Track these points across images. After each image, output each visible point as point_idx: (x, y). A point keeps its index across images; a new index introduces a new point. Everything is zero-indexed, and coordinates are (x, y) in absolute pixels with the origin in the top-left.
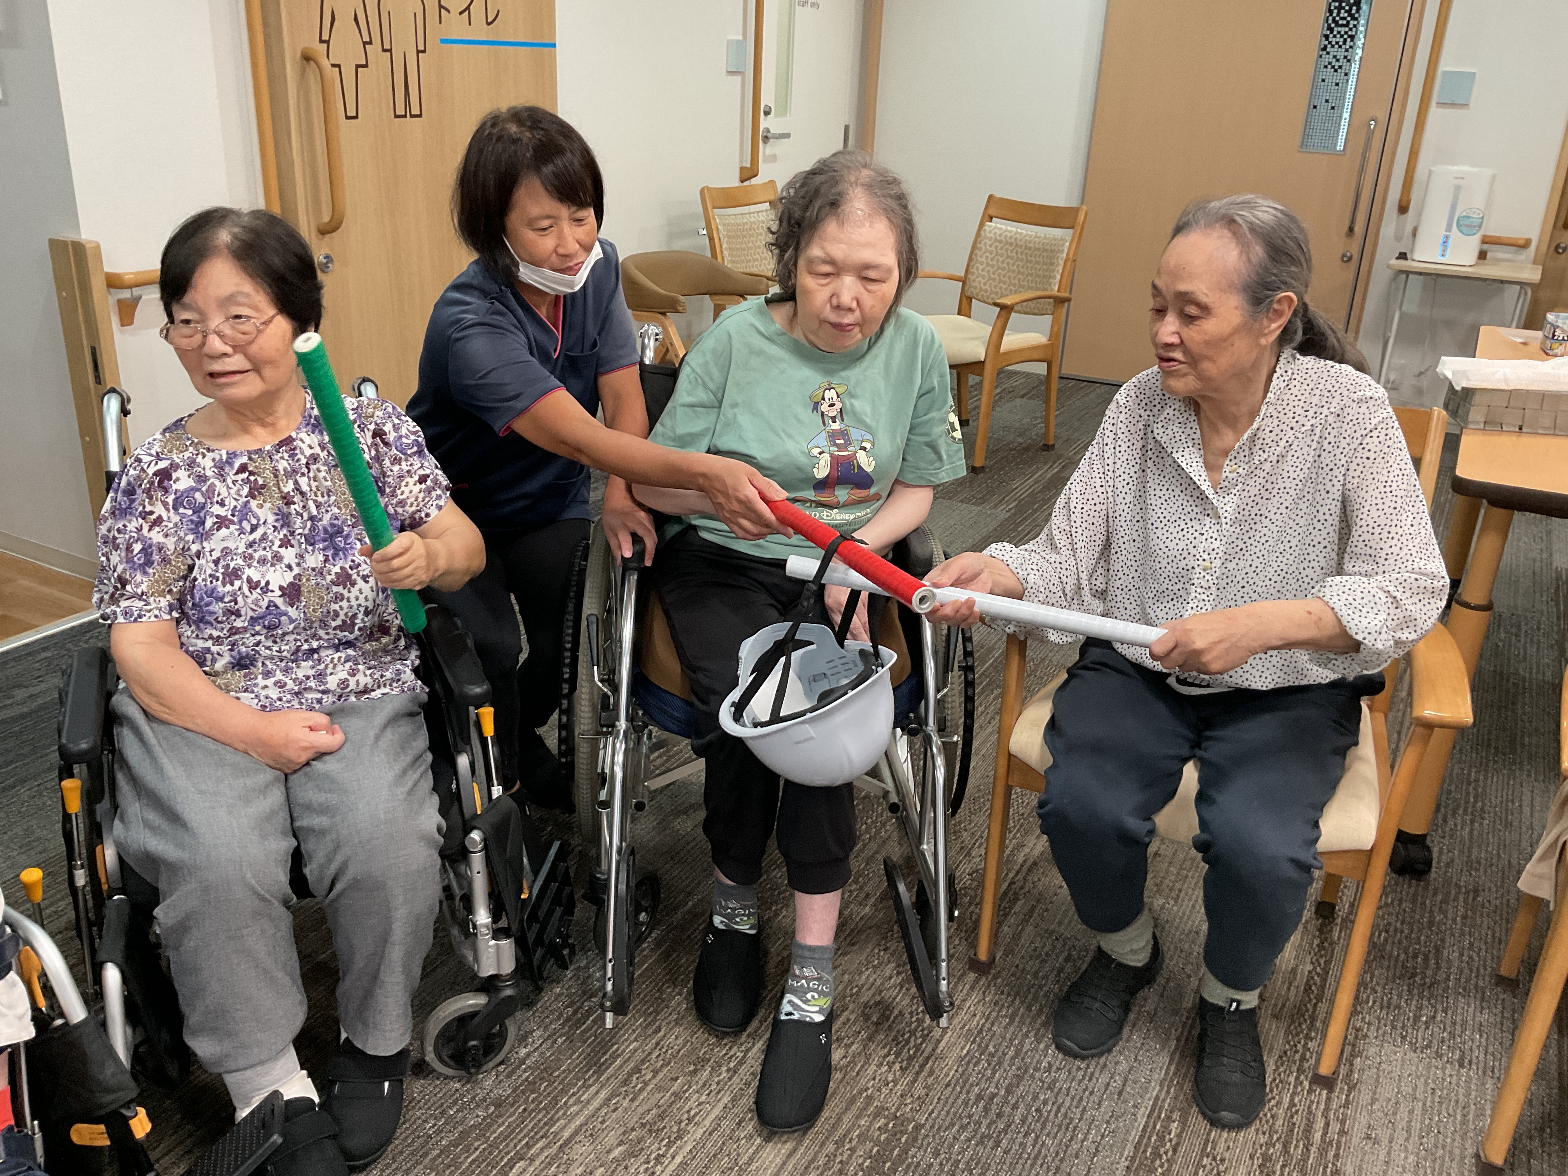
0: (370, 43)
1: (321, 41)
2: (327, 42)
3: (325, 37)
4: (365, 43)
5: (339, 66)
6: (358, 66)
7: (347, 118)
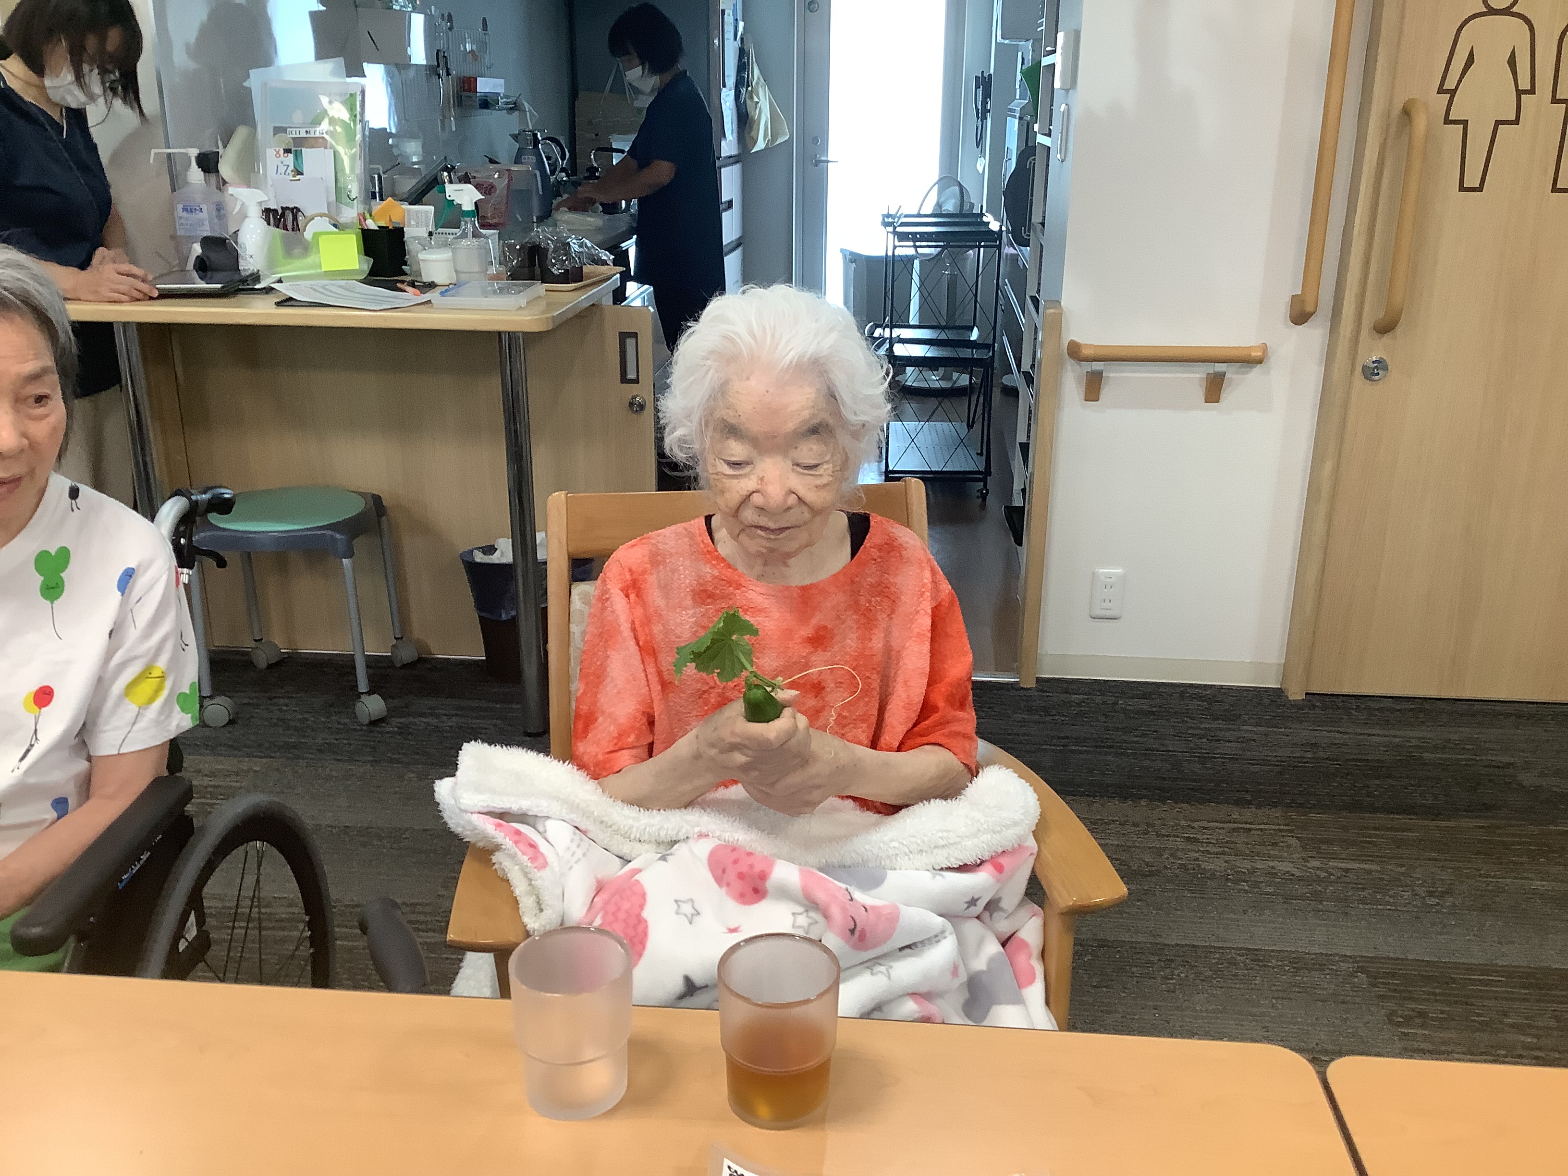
0: (1532, 91)
1: (1441, 91)
2: (1453, 93)
3: (1450, 84)
4: (1519, 93)
5: (1465, 123)
6: (1498, 123)
7: (1462, 188)
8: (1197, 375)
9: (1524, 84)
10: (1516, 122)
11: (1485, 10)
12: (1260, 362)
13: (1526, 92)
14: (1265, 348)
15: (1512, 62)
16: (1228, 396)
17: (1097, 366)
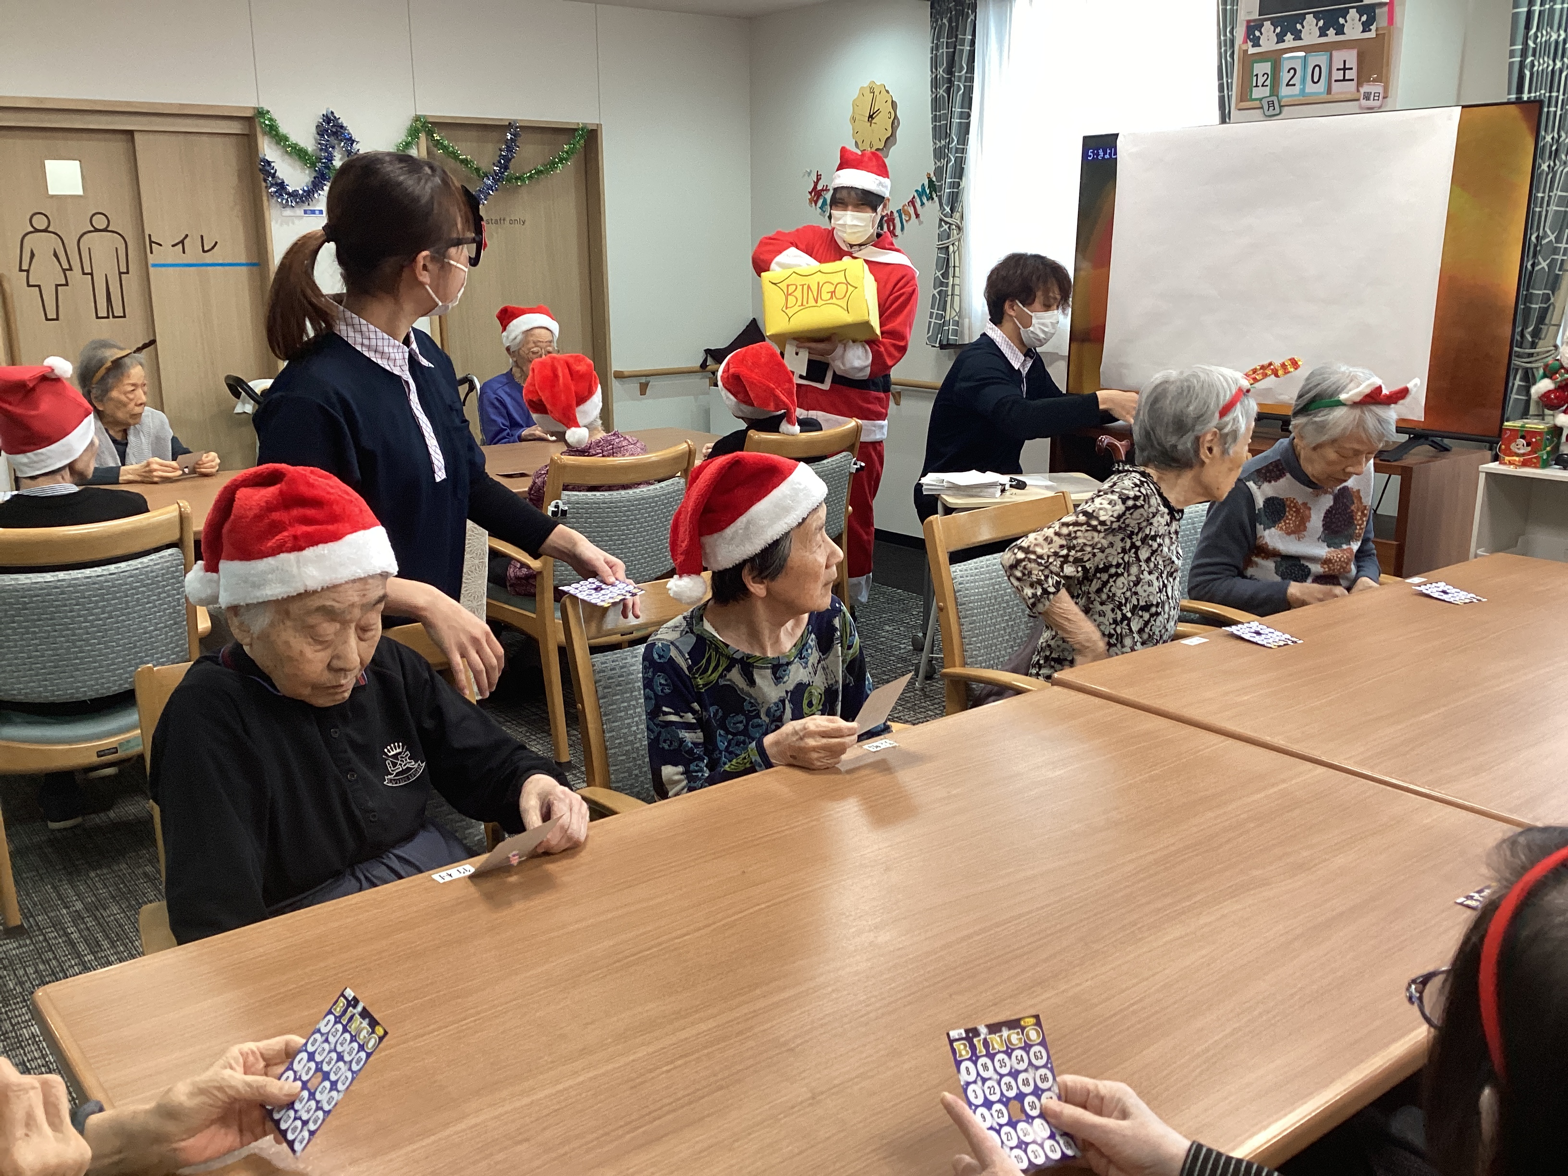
9: (66, 266)
10: (67, 284)
11: (32, 229)
13: (67, 270)
15: (56, 255)
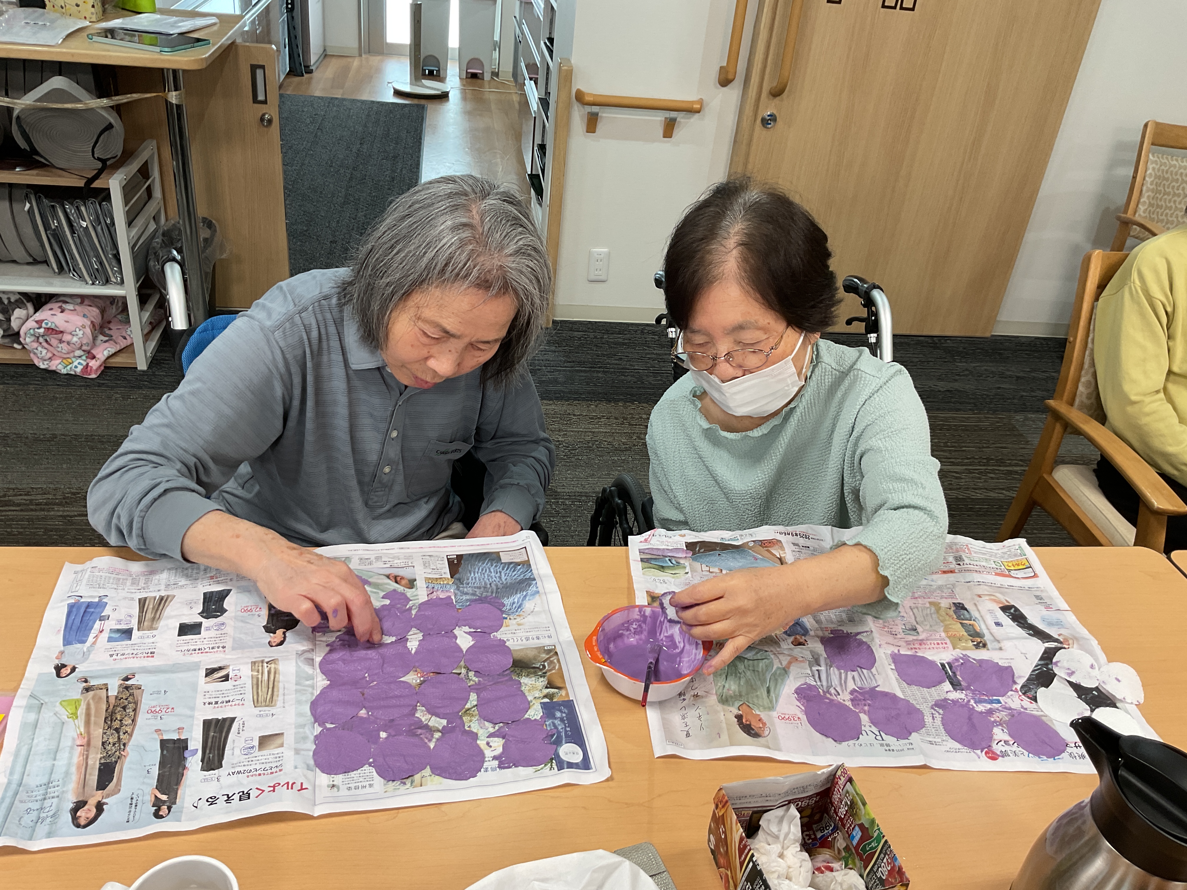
8: (658, 118)
12: (698, 111)
14: (701, 102)
16: (679, 133)
17: (595, 109)
